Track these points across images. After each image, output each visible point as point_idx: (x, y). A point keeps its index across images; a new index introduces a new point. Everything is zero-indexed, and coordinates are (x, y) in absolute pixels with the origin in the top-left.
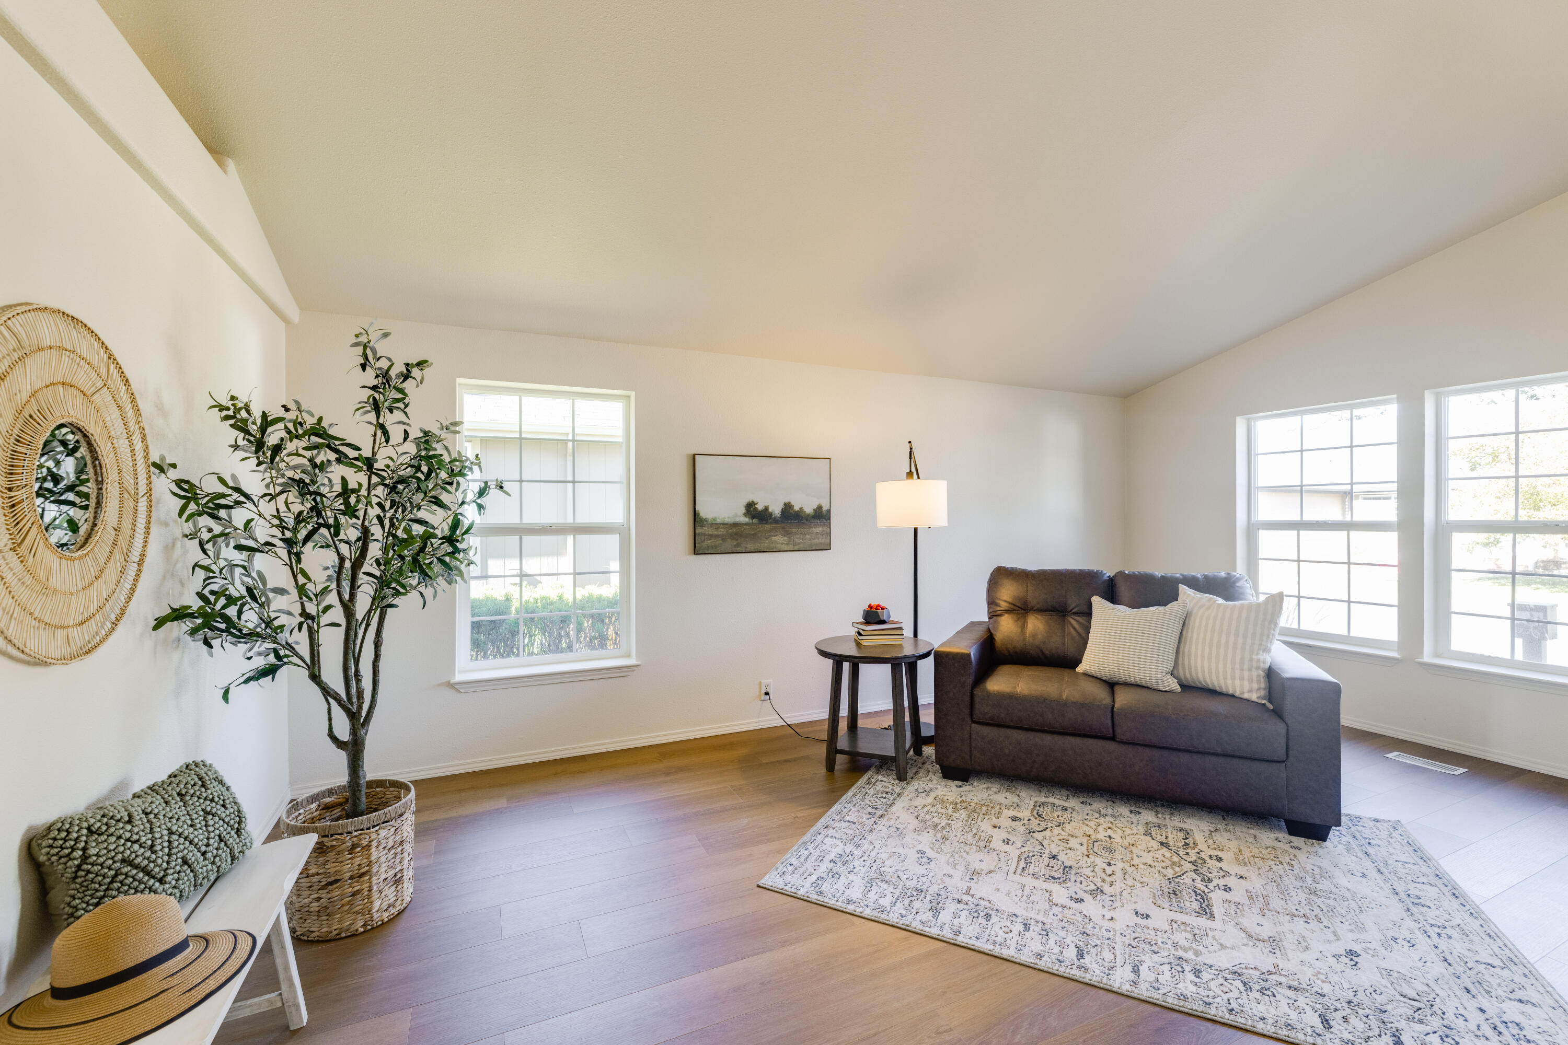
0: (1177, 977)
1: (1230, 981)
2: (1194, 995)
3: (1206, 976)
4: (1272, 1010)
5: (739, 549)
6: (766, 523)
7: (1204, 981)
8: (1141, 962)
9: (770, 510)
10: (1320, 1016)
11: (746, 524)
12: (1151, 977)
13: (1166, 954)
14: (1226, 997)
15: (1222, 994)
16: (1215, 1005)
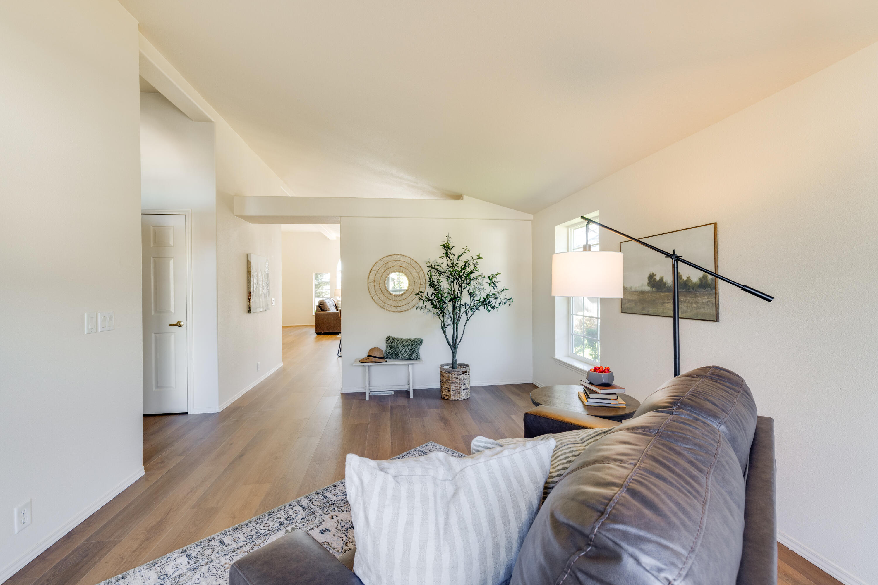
0: (287, 515)
1: (267, 530)
2: (276, 513)
3: (277, 525)
4: (244, 531)
5: (644, 312)
6: (662, 292)
7: (276, 522)
8: (304, 511)
9: (664, 280)
10: (225, 543)
11: (649, 292)
12: (295, 508)
13: (298, 521)
14: (265, 522)
15: (267, 522)
16: (266, 516)
